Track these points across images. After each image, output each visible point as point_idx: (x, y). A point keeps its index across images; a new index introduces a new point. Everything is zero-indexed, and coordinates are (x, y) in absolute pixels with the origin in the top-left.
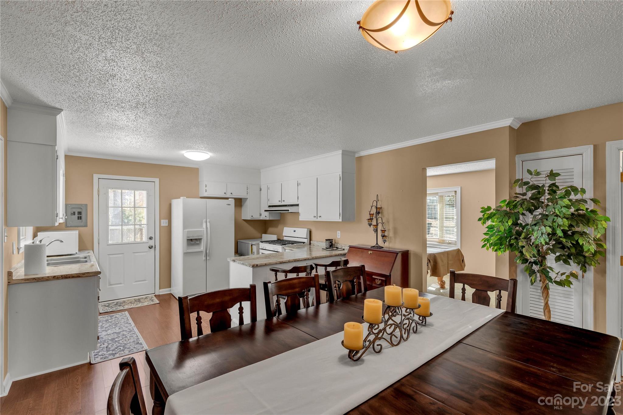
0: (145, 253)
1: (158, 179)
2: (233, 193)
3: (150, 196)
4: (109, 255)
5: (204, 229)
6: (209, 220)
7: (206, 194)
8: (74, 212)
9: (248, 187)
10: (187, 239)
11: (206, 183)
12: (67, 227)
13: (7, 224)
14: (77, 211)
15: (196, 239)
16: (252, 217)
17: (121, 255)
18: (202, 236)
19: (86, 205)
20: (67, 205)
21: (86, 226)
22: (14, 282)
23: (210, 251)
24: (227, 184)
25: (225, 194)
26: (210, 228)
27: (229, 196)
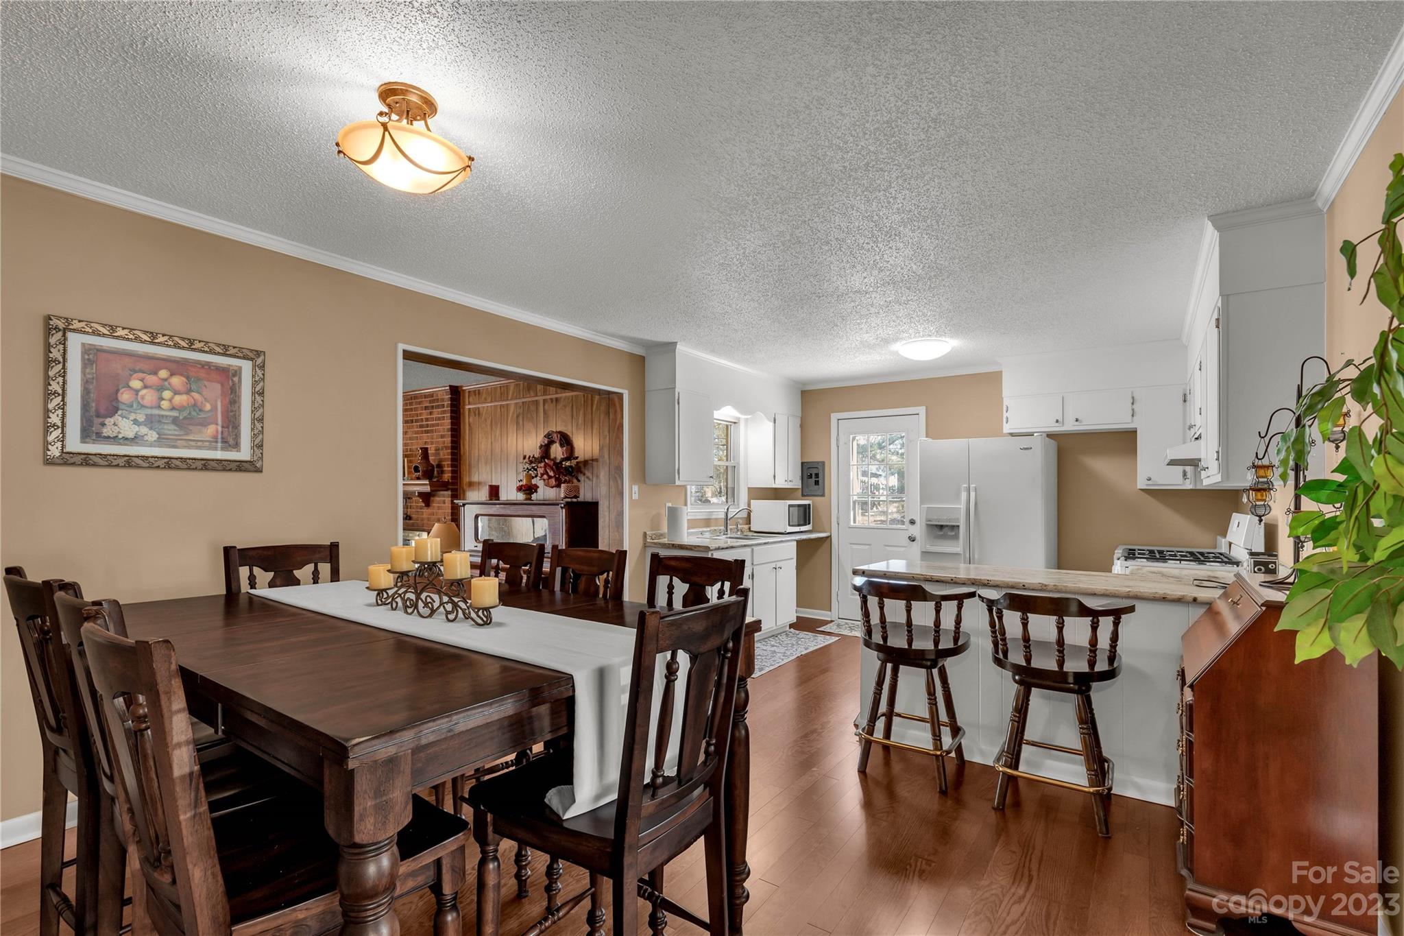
0: (903, 549)
1: (924, 407)
2: (1079, 419)
3: (911, 441)
4: (851, 544)
5: (962, 506)
6: (974, 486)
7: (1007, 429)
8: (811, 474)
9: (1135, 398)
10: (927, 525)
11: (1006, 402)
12: (803, 495)
13: (645, 481)
14: (814, 472)
15: (947, 526)
16: (1150, 482)
17: (867, 547)
18: (958, 520)
19: (823, 463)
20: (802, 463)
21: (823, 495)
22: (647, 544)
23: (976, 556)
24: (1063, 398)
25: (1057, 424)
26: (976, 504)
27: (1069, 426)
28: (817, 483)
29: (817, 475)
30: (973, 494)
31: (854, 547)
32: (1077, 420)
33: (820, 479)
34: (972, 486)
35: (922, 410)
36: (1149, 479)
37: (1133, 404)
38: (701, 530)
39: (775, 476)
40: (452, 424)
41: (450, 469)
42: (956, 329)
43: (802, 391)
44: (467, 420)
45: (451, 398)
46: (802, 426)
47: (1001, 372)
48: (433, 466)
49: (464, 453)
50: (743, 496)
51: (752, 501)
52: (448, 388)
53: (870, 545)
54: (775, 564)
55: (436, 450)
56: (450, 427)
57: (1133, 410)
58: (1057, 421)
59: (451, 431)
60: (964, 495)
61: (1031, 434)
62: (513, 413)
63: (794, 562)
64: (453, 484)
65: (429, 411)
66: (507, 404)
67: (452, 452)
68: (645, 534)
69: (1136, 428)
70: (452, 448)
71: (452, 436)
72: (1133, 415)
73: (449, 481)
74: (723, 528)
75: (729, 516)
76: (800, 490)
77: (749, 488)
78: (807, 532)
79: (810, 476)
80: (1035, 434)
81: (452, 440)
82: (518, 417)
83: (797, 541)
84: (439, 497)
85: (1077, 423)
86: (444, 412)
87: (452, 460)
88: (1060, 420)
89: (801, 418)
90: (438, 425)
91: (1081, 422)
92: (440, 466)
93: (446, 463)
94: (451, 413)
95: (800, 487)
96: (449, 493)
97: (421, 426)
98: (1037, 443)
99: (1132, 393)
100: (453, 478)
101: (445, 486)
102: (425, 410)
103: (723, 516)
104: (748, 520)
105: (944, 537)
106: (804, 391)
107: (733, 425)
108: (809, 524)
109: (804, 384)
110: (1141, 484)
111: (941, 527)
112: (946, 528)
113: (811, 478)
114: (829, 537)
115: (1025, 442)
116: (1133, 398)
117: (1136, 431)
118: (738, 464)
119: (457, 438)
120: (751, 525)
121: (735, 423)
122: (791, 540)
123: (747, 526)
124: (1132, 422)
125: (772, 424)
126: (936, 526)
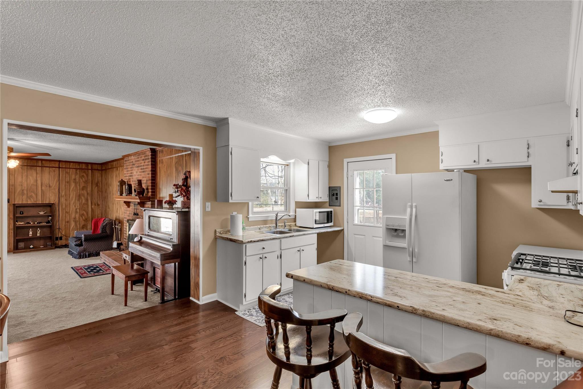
1: (395, 154)
4: (354, 234)
5: (407, 217)
6: (415, 204)
7: (442, 167)
8: (334, 194)
9: (530, 144)
10: (386, 228)
11: (441, 149)
12: (330, 205)
13: (216, 199)
14: (335, 192)
15: (400, 229)
16: (541, 203)
17: (363, 237)
18: (405, 226)
19: (340, 187)
20: (329, 187)
21: (340, 206)
22: (217, 237)
23: (416, 250)
24: (479, 146)
25: (475, 163)
26: (416, 216)
27: (483, 165)
28: (337, 199)
29: (337, 194)
30: (414, 210)
31: (356, 236)
32: (488, 161)
33: (338, 196)
34: (414, 204)
35: (393, 156)
36: (540, 201)
37: (528, 148)
38: (259, 226)
39: (308, 195)
40: (152, 168)
41: (151, 190)
42: (398, 101)
43: (329, 147)
44: (159, 165)
45: (151, 154)
46: (329, 166)
47: (439, 131)
48: (144, 189)
49: (158, 182)
50: (293, 206)
51: (297, 209)
52: (150, 149)
53: (365, 235)
54: (299, 248)
55: (146, 181)
56: (151, 169)
57: (528, 153)
58: (475, 161)
59: (151, 171)
60: (409, 210)
61: (453, 171)
62: (174, 162)
63: (315, 246)
64: (152, 198)
65: (144, 161)
66: (172, 157)
67: (151, 182)
68: (215, 231)
69: (531, 165)
70: (152, 180)
71: (152, 174)
72: (528, 157)
73: (150, 196)
74: (274, 225)
75: (278, 218)
76: (328, 203)
77: (296, 202)
78: (328, 228)
79: (333, 195)
80: (455, 170)
81: (151, 176)
82: (176, 164)
83: (317, 234)
84: (147, 205)
85: (488, 163)
86: (149, 162)
87: (152, 186)
88: (477, 160)
89: (329, 162)
90: (146, 168)
91: (491, 161)
92: (147, 189)
93: (149, 187)
94: (151, 162)
95: (328, 201)
96: (150, 203)
97: (142, 169)
98: (455, 176)
99: (528, 141)
100: (152, 195)
101: (149, 199)
102: (143, 161)
103: (274, 218)
104: (295, 220)
105: (398, 236)
106: (330, 146)
107: (286, 166)
108: (331, 222)
109: (330, 143)
110: (535, 204)
111: (396, 230)
112: (400, 230)
113: (334, 196)
114: (343, 230)
115: (449, 176)
116: (528, 144)
117: (531, 168)
118: (289, 188)
119: (155, 175)
120: (297, 223)
121: (288, 165)
122: (313, 233)
123: (294, 223)
124: (528, 161)
125: (306, 166)
126: (392, 229)
